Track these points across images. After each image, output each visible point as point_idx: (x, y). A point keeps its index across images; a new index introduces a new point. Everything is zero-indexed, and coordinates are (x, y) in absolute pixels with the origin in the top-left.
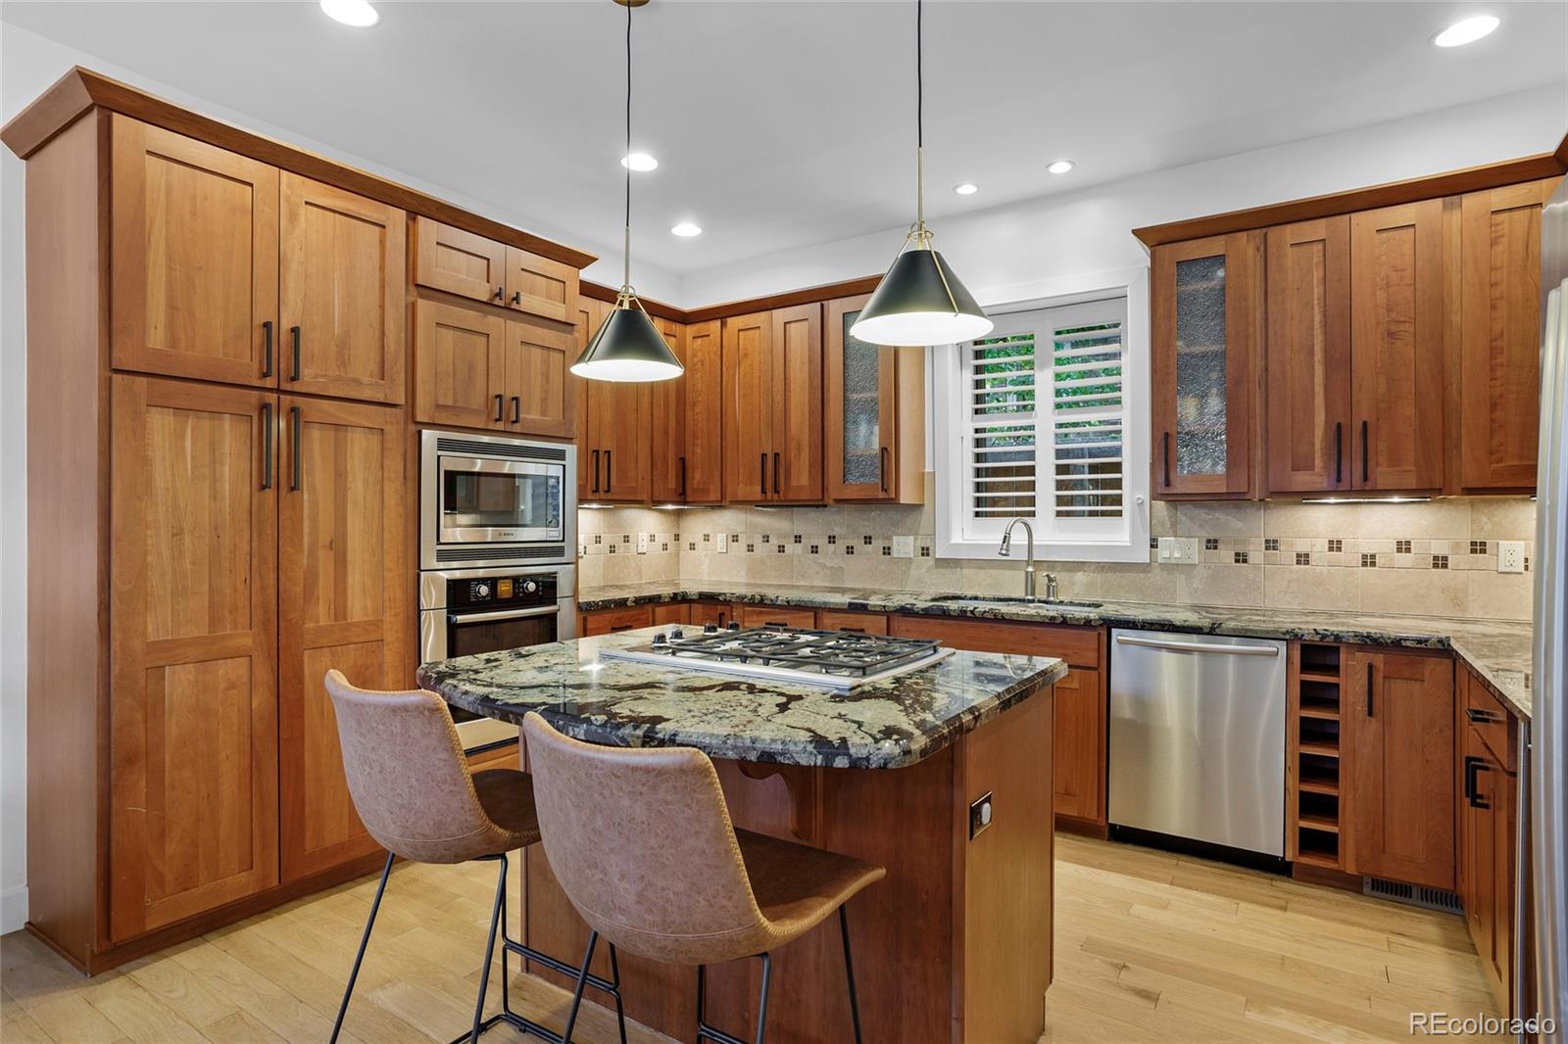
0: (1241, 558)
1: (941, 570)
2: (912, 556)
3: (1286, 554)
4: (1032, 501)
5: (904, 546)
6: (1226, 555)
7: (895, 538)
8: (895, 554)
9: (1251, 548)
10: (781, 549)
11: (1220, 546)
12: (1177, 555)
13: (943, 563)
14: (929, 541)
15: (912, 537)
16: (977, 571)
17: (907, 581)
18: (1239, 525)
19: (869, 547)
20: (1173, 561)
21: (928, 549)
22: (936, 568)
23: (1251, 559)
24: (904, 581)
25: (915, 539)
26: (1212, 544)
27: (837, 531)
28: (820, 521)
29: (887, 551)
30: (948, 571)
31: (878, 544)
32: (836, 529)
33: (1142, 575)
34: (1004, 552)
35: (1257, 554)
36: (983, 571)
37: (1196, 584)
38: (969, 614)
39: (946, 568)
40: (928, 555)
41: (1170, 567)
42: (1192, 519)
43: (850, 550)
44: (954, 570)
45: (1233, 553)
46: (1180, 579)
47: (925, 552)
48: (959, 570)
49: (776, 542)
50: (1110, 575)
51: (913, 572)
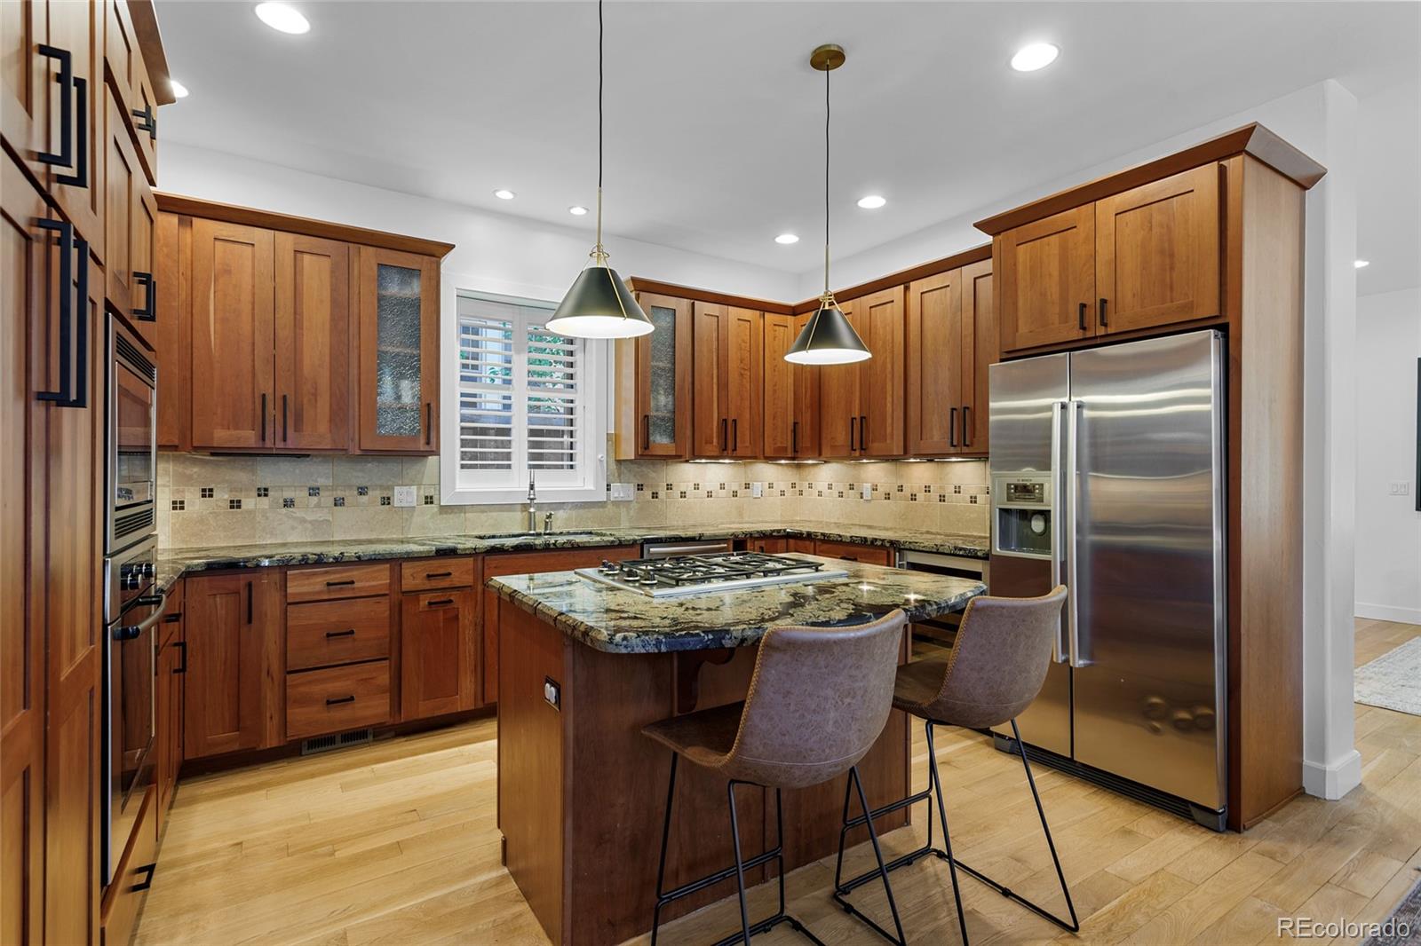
0: (655, 495)
1: (445, 516)
2: (415, 505)
3: (676, 492)
4: (508, 456)
5: (406, 495)
6: (647, 493)
7: (396, 488)
8: (396, 503)
9: (660, 489)
10: (236, 504)
11: (644, 488)
12: (622, 495)
13: (446, 510)
14: (433, 490)
15: (415, 487)
16: (479, 514)
17: (409, 528)
18: (654, 475)
19: (364, 499)
20: (620, 499)
21: (431, 497)
22: (441, 513)
23: (660, 495)
24: (406, 528)
25: (419, 489)
26: (640, 487)
27: (321, 482)
28: (297, 471)
29: (386, 501)
30: (451, 516)
31: (376, 495)
32: (319, 480)
33: (601, 510)
34: (532, 497)
35: (662, 493)
36: (485, 514)
37: (632, 513)
38: (552, 546)
39: (450, 513)
40: (432, 503)
41: (617, 503)
42: (630, 471)
43: (339, 502)
44: (458, 515)
45: (651, 493)
46: (623, 511)
47: (429, 500)
48: (463, 515)
49: (226, 497)
50: (581, 511)
51: (417, 519)
